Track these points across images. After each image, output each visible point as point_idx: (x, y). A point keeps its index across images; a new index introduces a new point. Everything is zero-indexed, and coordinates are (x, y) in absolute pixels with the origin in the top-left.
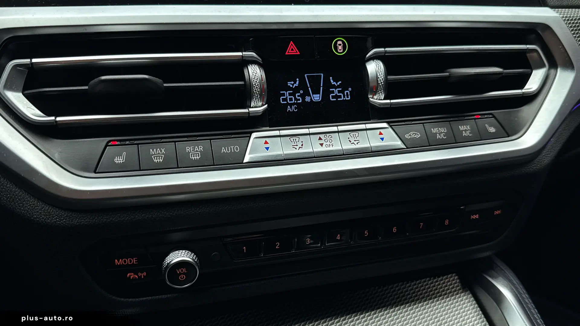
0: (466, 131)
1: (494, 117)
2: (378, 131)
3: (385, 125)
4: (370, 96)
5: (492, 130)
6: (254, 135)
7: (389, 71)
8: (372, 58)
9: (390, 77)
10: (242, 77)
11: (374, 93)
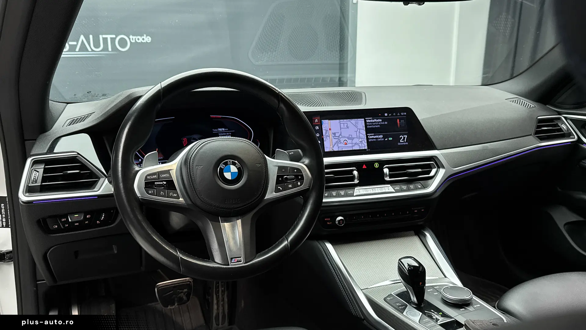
0: (412, 187)
1: (420, 183)
2: (388, 187)
3: (389, 185)
4: (385, 178)
5: (420, 187)
6: (356, 189)
7: (390, 171)
8: (385, 168)
9: (390, 173)
10: (352, 174)
11: (386, 177)
